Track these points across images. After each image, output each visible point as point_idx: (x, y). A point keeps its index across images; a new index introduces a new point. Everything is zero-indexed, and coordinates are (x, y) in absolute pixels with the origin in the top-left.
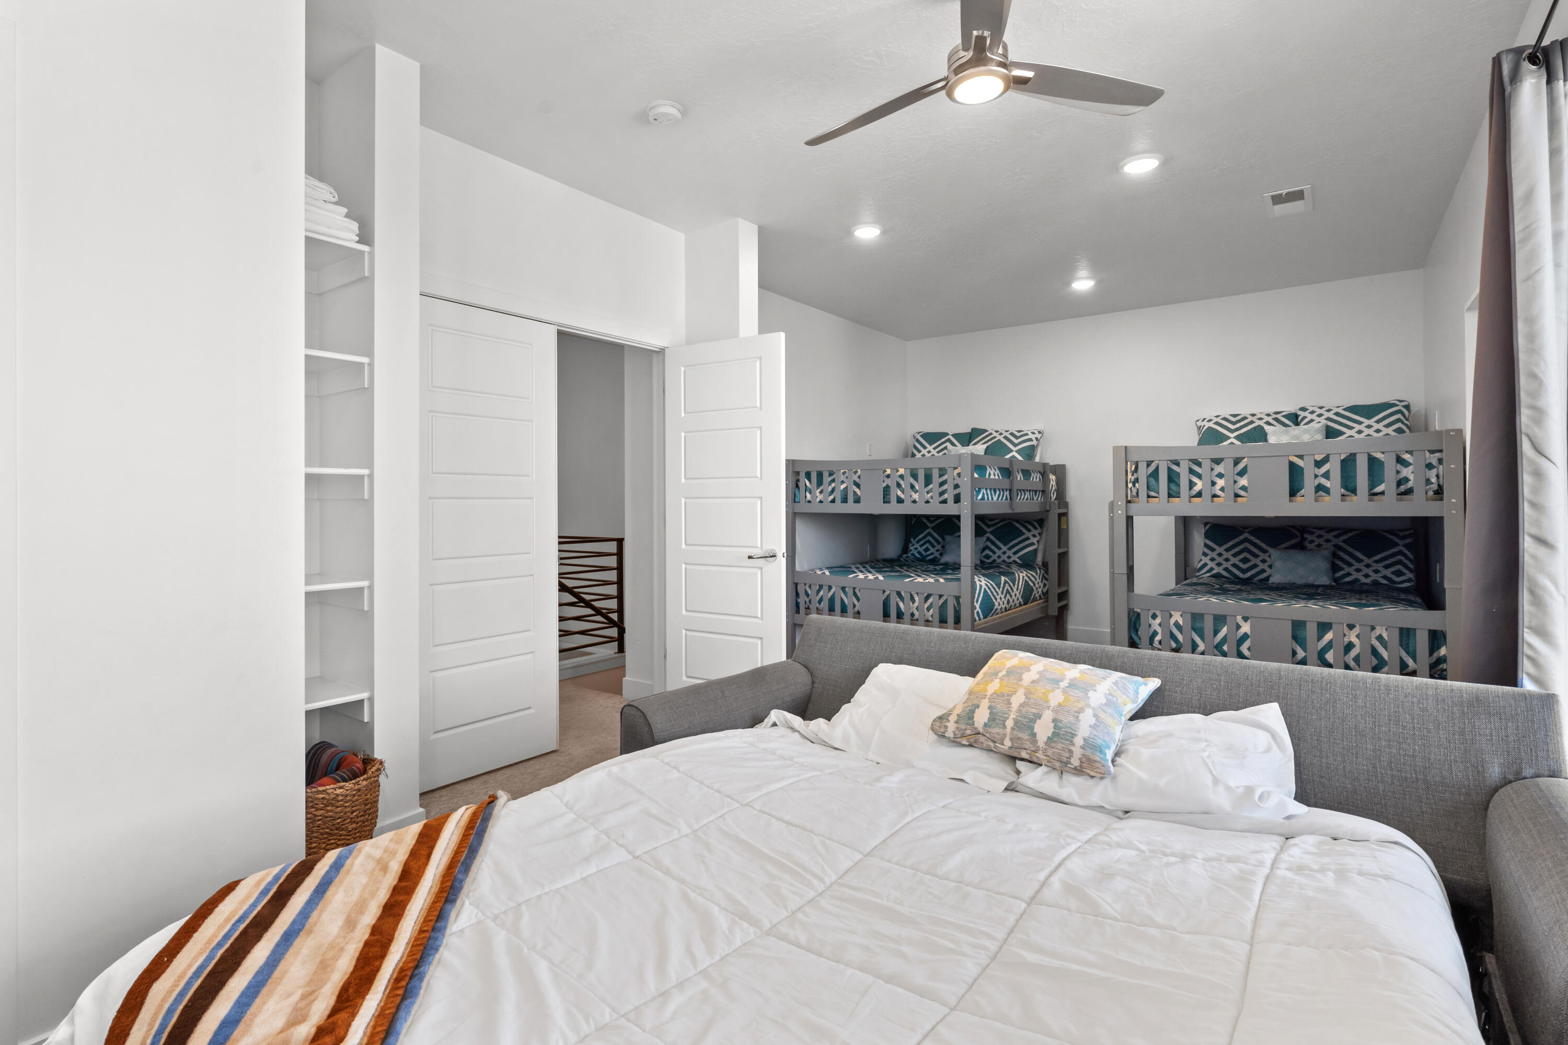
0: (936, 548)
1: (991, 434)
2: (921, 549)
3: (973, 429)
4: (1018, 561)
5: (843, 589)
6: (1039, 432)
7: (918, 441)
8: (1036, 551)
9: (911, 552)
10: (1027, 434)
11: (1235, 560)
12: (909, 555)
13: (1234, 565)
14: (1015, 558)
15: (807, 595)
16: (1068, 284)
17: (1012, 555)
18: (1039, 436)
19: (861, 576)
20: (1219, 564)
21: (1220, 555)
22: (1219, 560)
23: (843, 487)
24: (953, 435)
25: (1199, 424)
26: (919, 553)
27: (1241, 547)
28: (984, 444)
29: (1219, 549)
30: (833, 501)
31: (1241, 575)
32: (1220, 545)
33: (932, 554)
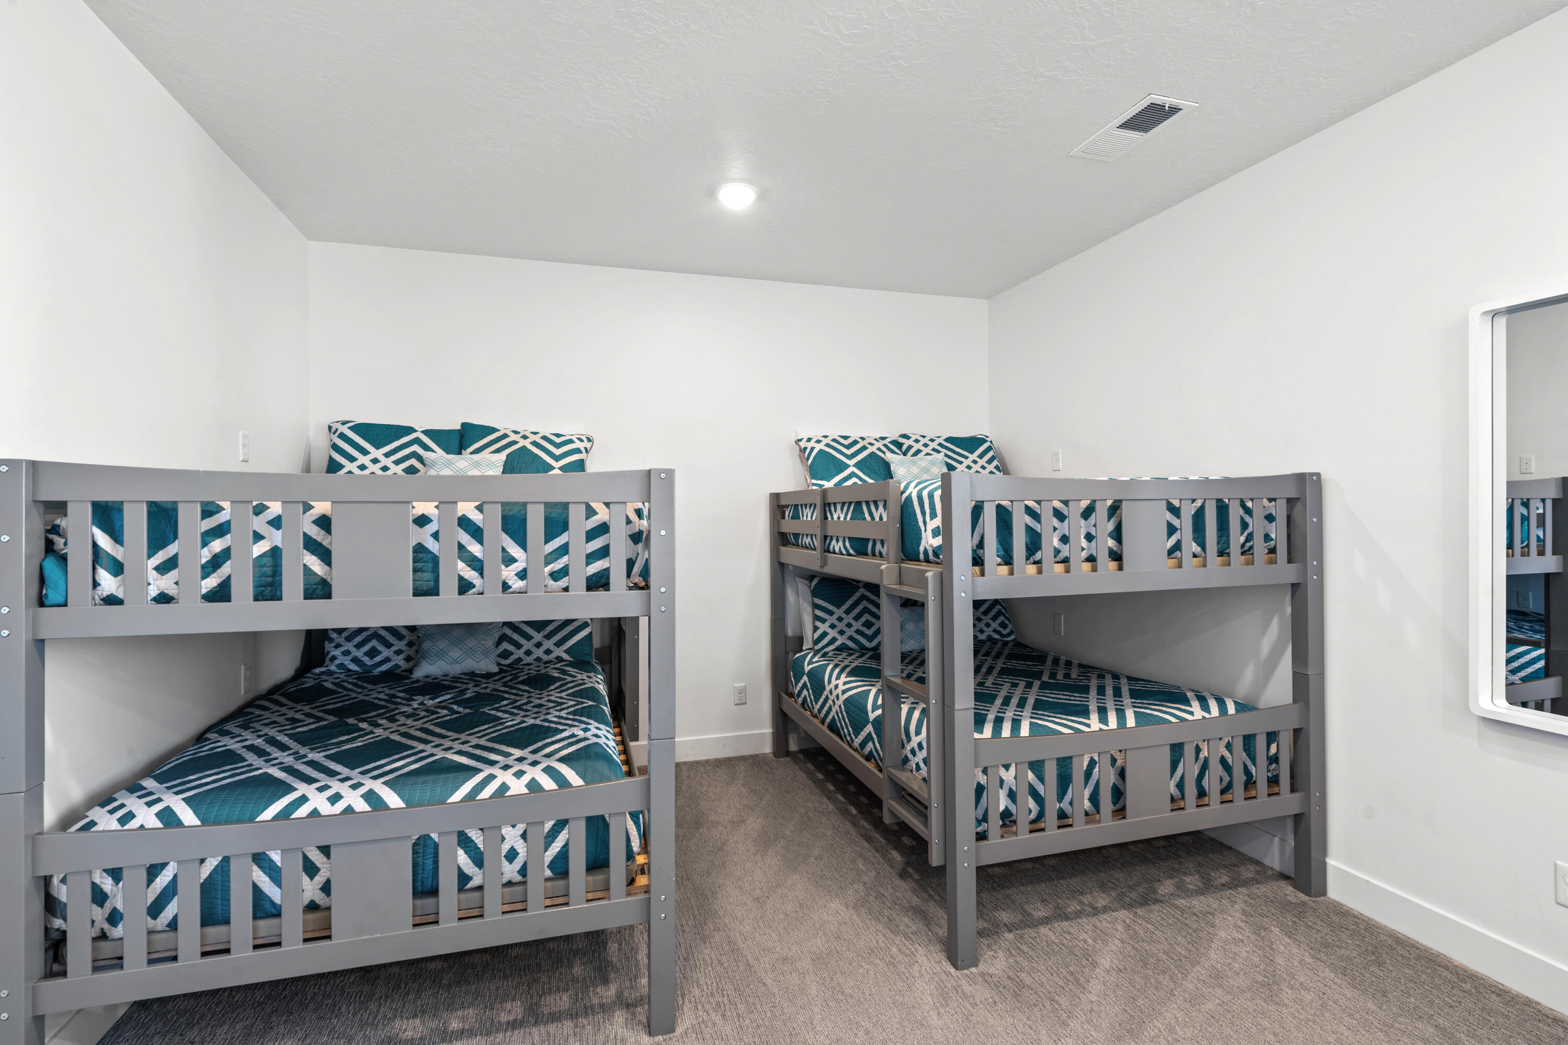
0: (394, 648)
1: (505, 436)
2: (359, 654)
3: (463, 425)
4: (565, 656)
5: (260, 859)
6: (589, 440)
7: (342, 436)
8: (590, 635)
9: (337, 662)
10: (571, 441)
11: (857, 625)
12: (333, 668)
13: (858, 632)
14: (560, 652)
15: (99, 897)
16: (711, 192)
17: (552, 648)
18: (588, 445)
19: (318, 802)
20: (842, 632)
21: (840, 619)
22: (841, 626)
23: (259, 549)
24: (423, 432)
25: (803, 444)
26: (355, 660)
27: (860, 607)
28: (498, 451)
29: (839, 612)
30: (221, 594)
31: (868, 645)
32: (838, 606)
33: (387, 660)
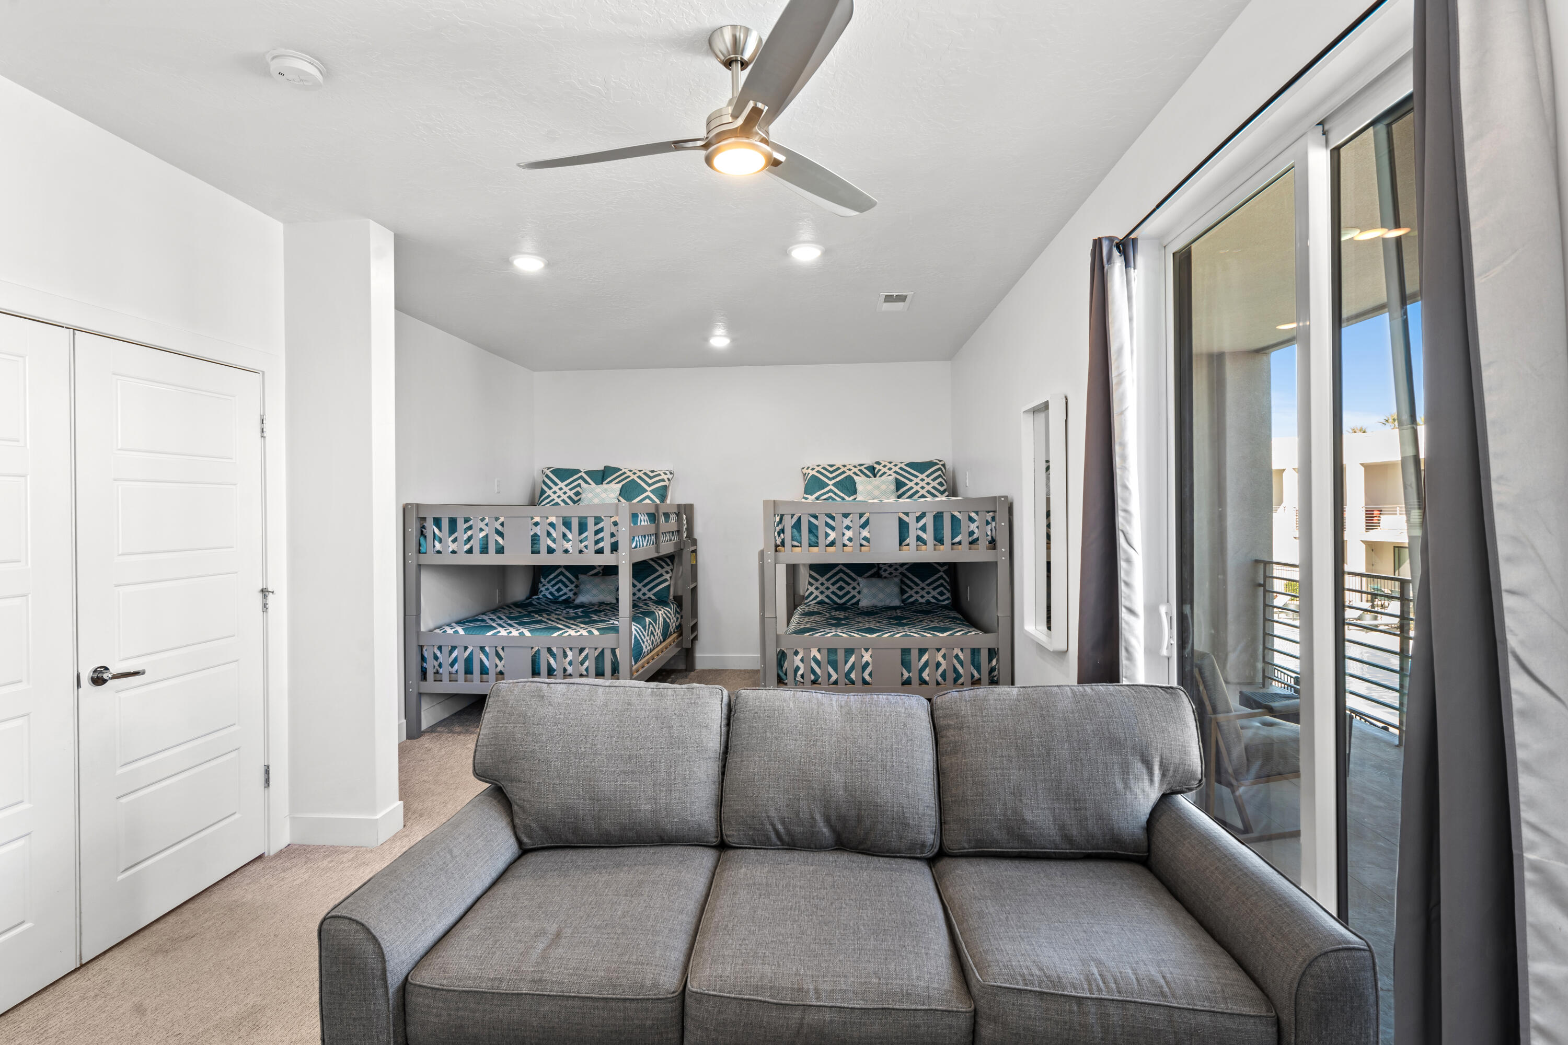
0: (569, 588)
1: (625, 473)
2: (553, 590)
3: (605, 467)
4: (653, 597)
5: (482, 649)
6: (671, 473)
7: (547, 476)
8: (669, 586)
9: (542, 593)
10: (659, 475)
11: (833, 588)
12: (541, 596)
13: (833, 593)
14: (650, 595)
15: (436, 658)
16: (706, 340)
17: (647, 592)
18: (670, 476)
19: (503, 633)
20: (822, 593)
21: (822, 584)
22: (822, 588)
23: (482, 535)
24: (584, 472)
25: (804, 471)
26: (551, 593)
27: (837, 577)
28: (619, 482)
29: (822, 580)
30: (470, 551)
31: (839, 601)
32: (822, 576)
33: (565, 594)
